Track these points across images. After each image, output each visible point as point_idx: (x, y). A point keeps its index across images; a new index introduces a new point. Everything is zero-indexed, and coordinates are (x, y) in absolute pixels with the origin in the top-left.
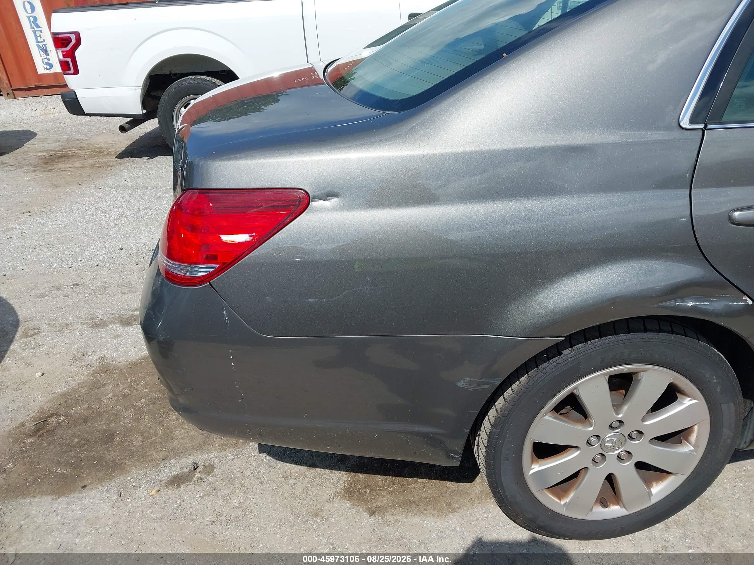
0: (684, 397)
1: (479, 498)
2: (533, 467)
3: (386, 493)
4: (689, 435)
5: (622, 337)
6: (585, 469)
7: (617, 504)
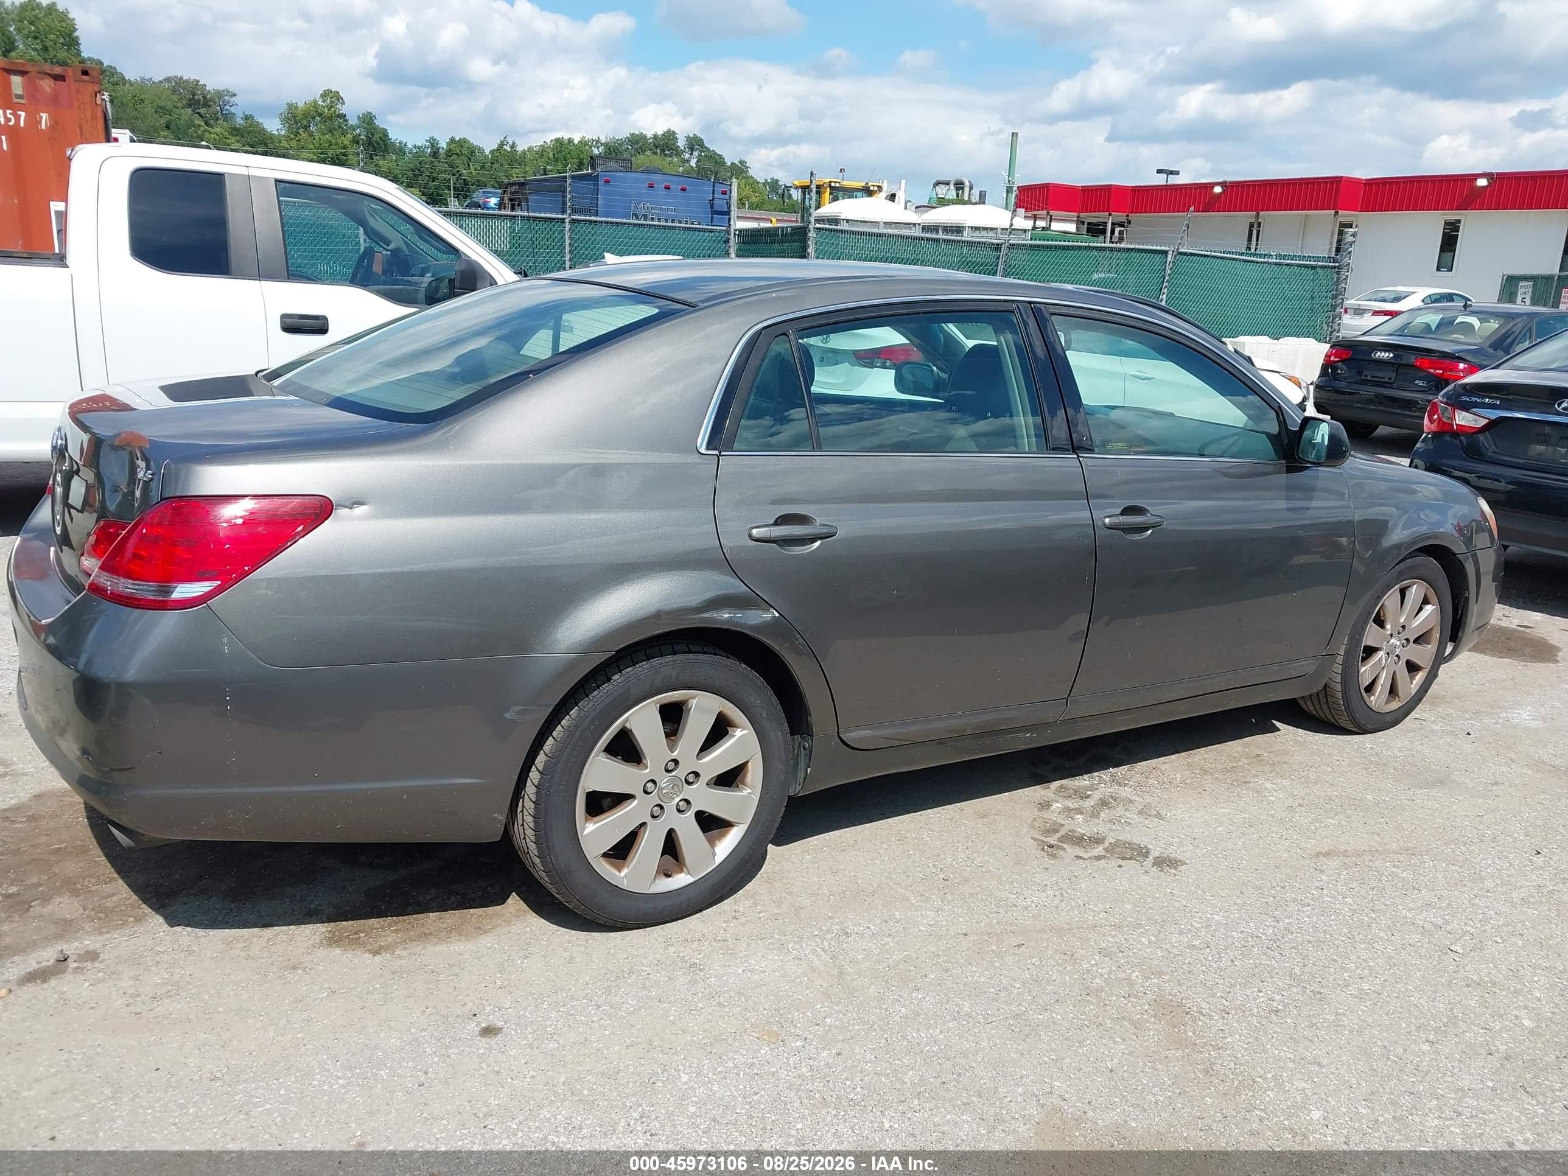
0: (735, 729)
1: (515, 917)
2: (587, 825)
3: (388, 932)
4: (745, 776)
5: (669, 658)
6: (643, 824)
7: (681, 871)
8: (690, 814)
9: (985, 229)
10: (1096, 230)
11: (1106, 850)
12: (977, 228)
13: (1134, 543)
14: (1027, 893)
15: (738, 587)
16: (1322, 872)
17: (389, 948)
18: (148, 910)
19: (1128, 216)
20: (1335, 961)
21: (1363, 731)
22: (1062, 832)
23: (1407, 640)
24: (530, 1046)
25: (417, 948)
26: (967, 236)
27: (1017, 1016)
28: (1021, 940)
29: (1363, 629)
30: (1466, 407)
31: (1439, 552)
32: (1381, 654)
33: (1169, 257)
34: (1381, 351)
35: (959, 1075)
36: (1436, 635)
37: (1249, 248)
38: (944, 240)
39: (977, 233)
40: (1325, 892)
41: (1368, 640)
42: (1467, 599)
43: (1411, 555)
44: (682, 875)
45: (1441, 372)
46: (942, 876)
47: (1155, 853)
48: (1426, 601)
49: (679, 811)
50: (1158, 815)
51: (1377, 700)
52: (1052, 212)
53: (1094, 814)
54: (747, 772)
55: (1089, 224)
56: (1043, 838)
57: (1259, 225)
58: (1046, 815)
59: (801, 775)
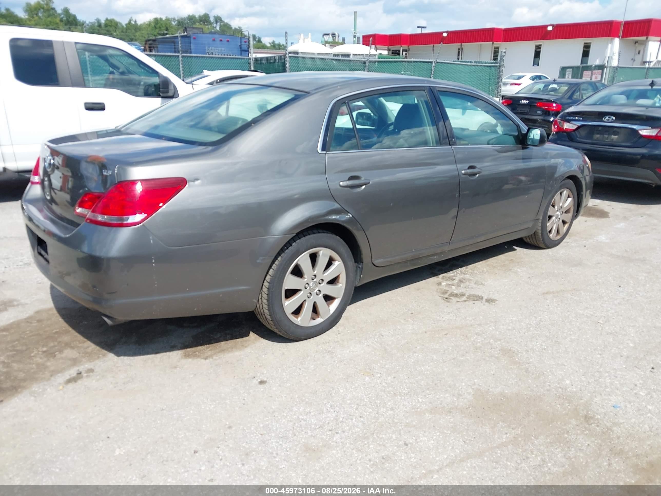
0: (335, 262)
2: (286, 302)
3: (207, 351)
4: (339, 280)
5: (312, 236)
6: (305, 300)
7: (318, 317)
8: (321, 295)
9: (359, 55)
10: (396, 53)
11: (467, 298)
12: (356, 55)
13: (472, 180)
14: (443, 316)
15: (336, 206)
16: (547, 299)
17: (210, 356)
18: (106, 352)
19: (408, 47)
20: (560, 330)
21: (548, 247)
22: (449, 293)
23: (562, 212)
24: (280, 386)
25: (222, 355)
26: (352, 58)
27: (454, 359)
28: (446, 332)
29: (548, 209)
30: (569, 121)
31: (573, 178)
32: (554, 218)
33: (433, 64)
34: (523, 100)
35: (440, 381)
36: (572, 209)
37: (458, 59)
38: (343, 60)
39: (356, 57)
40: (550, 306)
41: (550, 213)
42: (582, 195)
43: (564, 180)
44: (319, 319)
45: (547, 107)
46: (410, 312)
47: (485, 297)
48: (569, 197)
49: (317, 295)
50: (482, 284)
51: (552, 236)
52: (377, 46)
53: (459, 286)
54: (339, 278)
55: (393, 51)
56: (442, 296)
57: (462, 49)
58: (440, 287)
59: (358, 278)
